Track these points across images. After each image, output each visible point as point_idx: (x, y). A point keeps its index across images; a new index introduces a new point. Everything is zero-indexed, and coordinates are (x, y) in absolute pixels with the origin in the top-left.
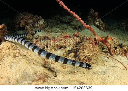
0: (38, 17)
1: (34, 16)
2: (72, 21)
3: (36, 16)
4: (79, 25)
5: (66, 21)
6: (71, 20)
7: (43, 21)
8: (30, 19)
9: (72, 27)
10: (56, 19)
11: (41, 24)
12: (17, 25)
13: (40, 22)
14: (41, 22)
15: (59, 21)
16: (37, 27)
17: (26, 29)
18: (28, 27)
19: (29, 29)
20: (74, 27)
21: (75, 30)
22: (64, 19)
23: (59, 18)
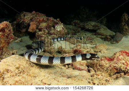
0: (55, 20)
1: (49, 18)
2: (99, 29)
3: (52, 19)
4: (109, 34)
5: (91, 28)
6: (97, 28)
7: (62, 26)
8: (43, 21)
9: (101, 36)
10: (75, 25)
11: (59, 30)
12: (24, 28)
13: (58, 27)
14: (60, 27)
15: (80, 27)
16: (54, 34)
17: (38, 36)
18: (40, 33)
19: (43, 36)
20: (103, 37)
21: (105, 40)
22: (88, 25)
23: (79, 24)
